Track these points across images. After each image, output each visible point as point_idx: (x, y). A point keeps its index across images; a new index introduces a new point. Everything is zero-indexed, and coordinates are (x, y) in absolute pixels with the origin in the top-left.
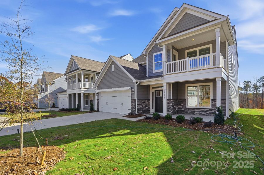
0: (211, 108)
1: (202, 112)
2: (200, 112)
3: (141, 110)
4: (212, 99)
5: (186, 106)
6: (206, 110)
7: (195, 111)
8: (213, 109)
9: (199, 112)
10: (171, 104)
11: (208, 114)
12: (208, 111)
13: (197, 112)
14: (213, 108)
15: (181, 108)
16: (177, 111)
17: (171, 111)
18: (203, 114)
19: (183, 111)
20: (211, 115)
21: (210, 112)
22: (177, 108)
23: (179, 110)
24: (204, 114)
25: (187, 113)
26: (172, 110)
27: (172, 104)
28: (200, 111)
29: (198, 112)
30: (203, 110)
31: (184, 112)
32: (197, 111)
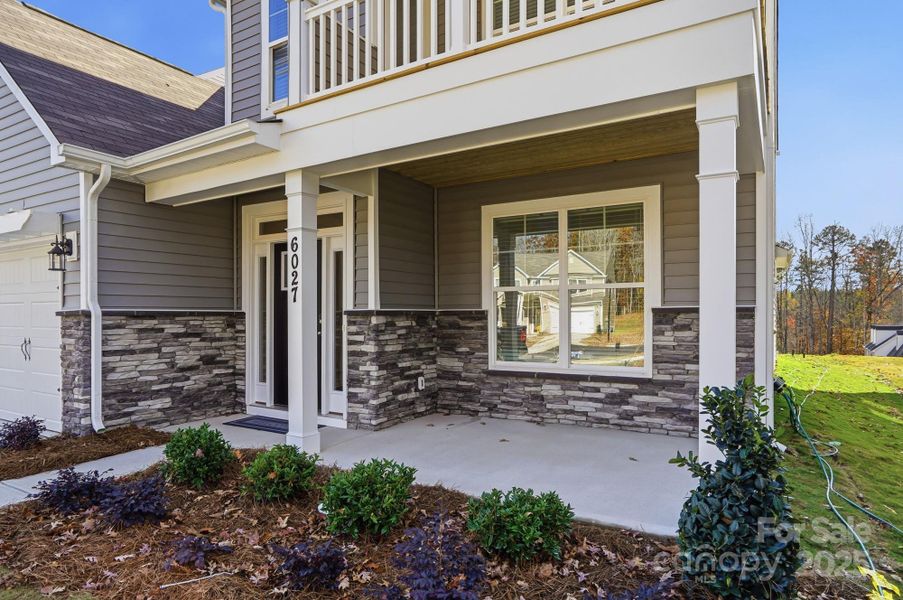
0: (647, 371)
1: (589, 407)
2: (580, 406)
3: (158, 394)
4: (659, 305)
5: (485, 360)
6: (615, 388)
7: (542, 398)
8: (663, 385)
9: (571, 402)
10: (370, 348)
11: (629, 416)
12: (631, 393)
13: (556, 399)
14: (668, 378)
15: (457, 376)
16: (431, 395)
17: (374, 402)
18: (600, 421)
19: (469, 394)
20: (649, 427)
21: (647, 404)
22: (429, 370)
23: (444, 384)
24: (608, 415)
25: (493, 408)
26: (379, 389)
27: (379, 343)
28: (579, 394)
29: (566, 400)
30: (597, 390)
31: (471, 400)
32: (560, 393)
